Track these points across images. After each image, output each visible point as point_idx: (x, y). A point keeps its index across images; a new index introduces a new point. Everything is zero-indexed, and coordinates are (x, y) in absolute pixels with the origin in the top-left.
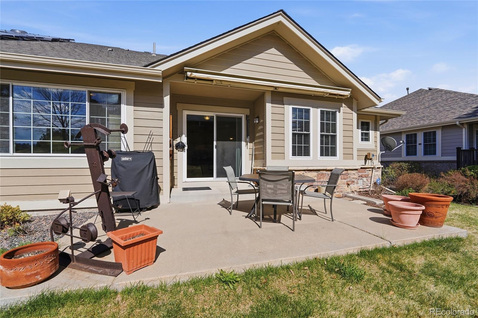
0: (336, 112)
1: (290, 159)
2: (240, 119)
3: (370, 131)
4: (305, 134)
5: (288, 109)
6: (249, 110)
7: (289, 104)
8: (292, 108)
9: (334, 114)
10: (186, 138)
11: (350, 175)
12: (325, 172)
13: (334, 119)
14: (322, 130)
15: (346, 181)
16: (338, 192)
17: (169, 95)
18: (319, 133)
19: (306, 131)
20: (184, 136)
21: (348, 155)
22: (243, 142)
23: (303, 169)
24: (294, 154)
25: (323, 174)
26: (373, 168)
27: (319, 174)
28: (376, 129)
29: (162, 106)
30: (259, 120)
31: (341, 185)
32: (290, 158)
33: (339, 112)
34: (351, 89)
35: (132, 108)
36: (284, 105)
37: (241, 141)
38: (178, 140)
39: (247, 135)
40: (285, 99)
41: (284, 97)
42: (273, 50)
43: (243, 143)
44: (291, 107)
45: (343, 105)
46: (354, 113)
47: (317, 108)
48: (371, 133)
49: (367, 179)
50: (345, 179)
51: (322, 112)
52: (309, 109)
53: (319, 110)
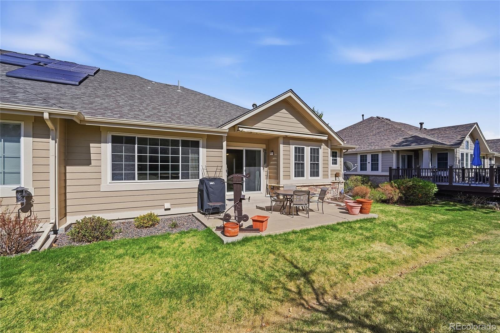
0: (319, 149)
2: (260, 151)
3: (338, 158)
5: (292, 148)
6: (265, 145)
8: (295, 147)
9: (318, 150)
12: (313, 187)
13: (318, 153)
14: (311, 161)
17: (226, 141)
18: (309, 162)
21: (326, 176)
22: (261, 167)
23: (301, 185)
25: (311, 188)
26: (339, 183)
28: (341, 157)
30: (273, 153)
33: (321, 149)
34: (327, 136)
35: (205, 149)
36: (290, 145)
39: (265, 162)
41: (290, 140)
42: (284, 111)
44: (294, 146)
45: (323, 144)
46: (329, 149)
47: (308, 146)
48: (338, 159)
49: (335, 190)
51: (311, 149)
52: (304, 147)
53: (309, 148)
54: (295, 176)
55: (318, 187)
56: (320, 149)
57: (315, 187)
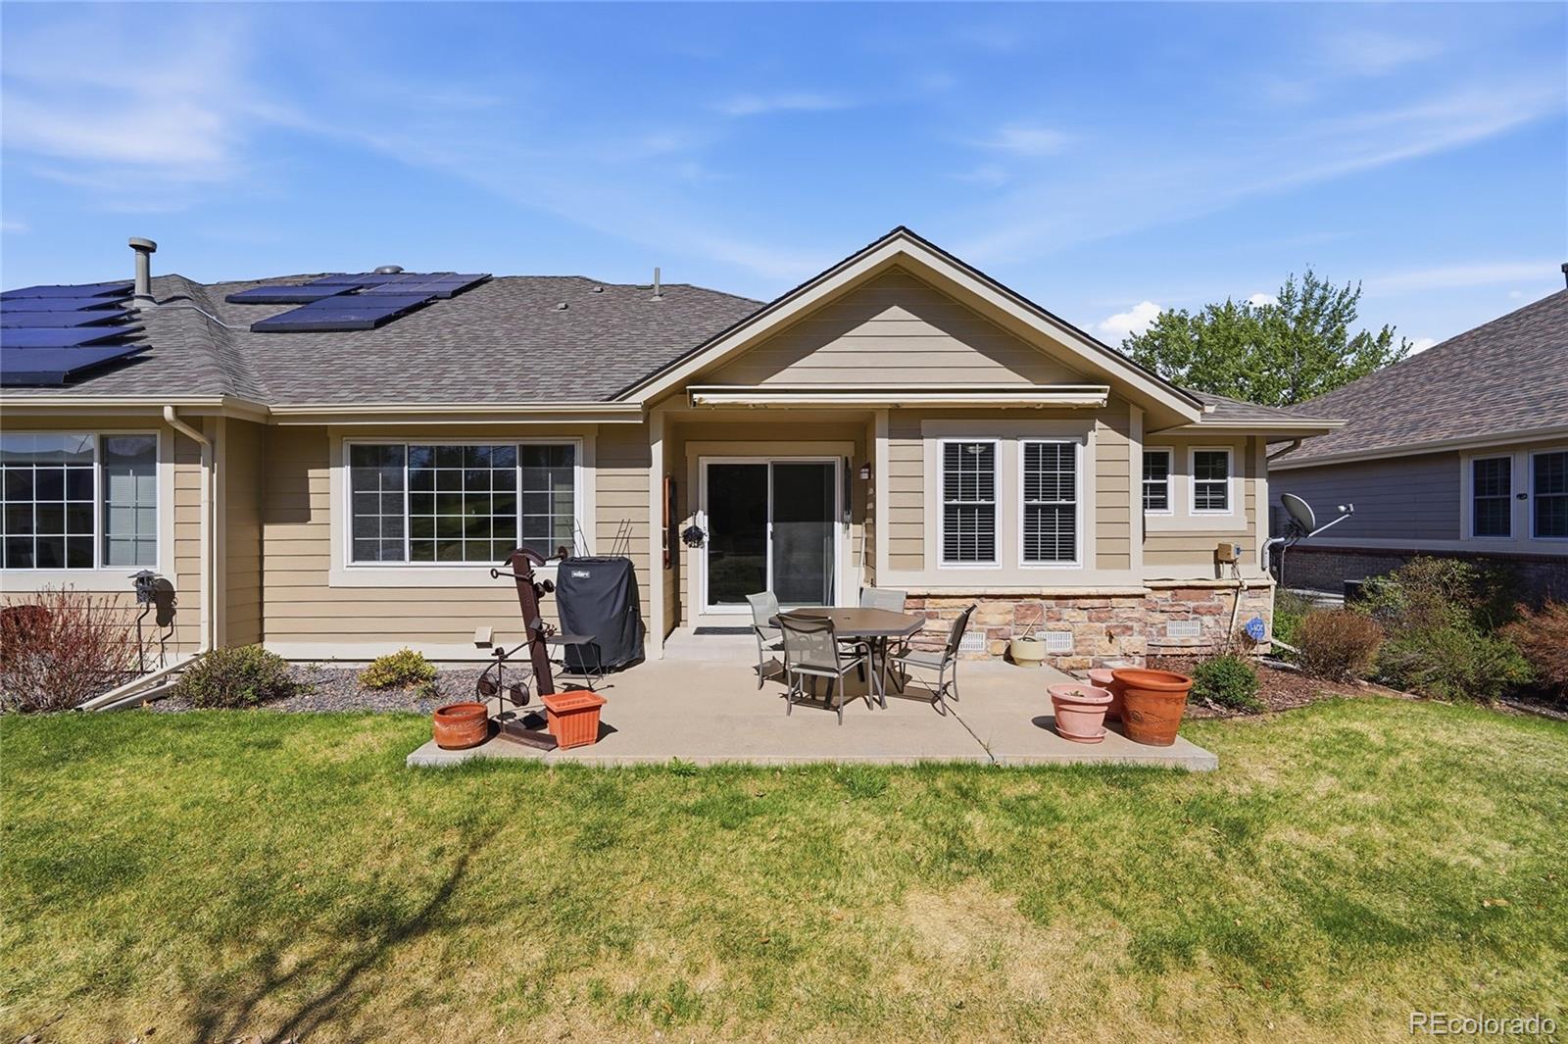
1: (939, 568)
2: (831, 467)
3: (1229, 478)
4: (980, 507)
5: (934, 449)
6: (852, 444)
7: (937, 436)
8: (946, 444)
9: (1070, 450)
10: (706, 517)
11: (1117, 610)
12: (1038, 601)
13: (1069, 462)
14: (1030, 494)
15: (1104, 625)
17: (661, 441)
18: (1021, 503)
19: (983, 498)
20: (700, 513)
21: (1113, 556)
22: (836, 523)
23: (973, 594)
24: (950, 555)
25: (1032, 606)
26: (1237, 588)
27: (1021, 606)
28: (1250, 473)
29: (647, 463)
30: (869, 473)
31: (1090, 637)
32: (939, 565)
33: (1085, 444)
34: (1108, 387)
35: (593, 471)
36: (922, 438)
37: (832, 520)
38: (689, 523)
39: (847, 507)
40: (925, 424)
41: (923, 421)
43: (838, 527)
44: (940, 443)
45: (1098, 424)
46: (1132, 442)
47: (1017, 438)
48: (1235, 485)
49: (1216, 621)
50: (1099, 620)
51: (1030, 450)
52: (993, 444)
53: (1021, 444)
54: (947, 558)
55: (1071, 602)
56: (1079, 447)
57: (1052, 603)
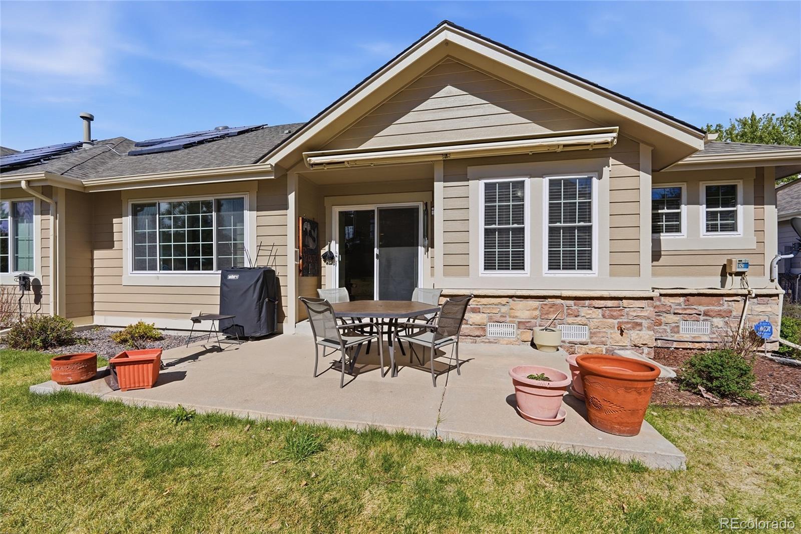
0: (590, 179)
1: (480, 275)
2: (417, 210)
3: (739, 206)
4: (514, 230)
5: (478, 188)
6: (430, 193)
7: (479, 178)
8: (486, 184)
9: (588, 183)
10: (337, 245)
11: (628, 309)
12: (559, 301)
13: (587, 193)
15: (616, 321)
16: (593, 343)
17: (294, 193)
18: (546, 225)
19: (515, 223)
20: (333, 243)
22: (419, 247)
23: (506, 295)
24: (489, 266)
25: (554, 305)
27: (546, 304)
28: (760, 201)
29: (286, 207)
31: (604, 330)
34: (618, 127)
35: (255, 213)
38: (326, 249)
40: (471, 170)
41: (468, 167)
43: (421, 250)
47: (542, 176)
50: (612, 317)
51: (554, 184)
52: (523, 182)
53: (546, 181)
56: (595, 181)
